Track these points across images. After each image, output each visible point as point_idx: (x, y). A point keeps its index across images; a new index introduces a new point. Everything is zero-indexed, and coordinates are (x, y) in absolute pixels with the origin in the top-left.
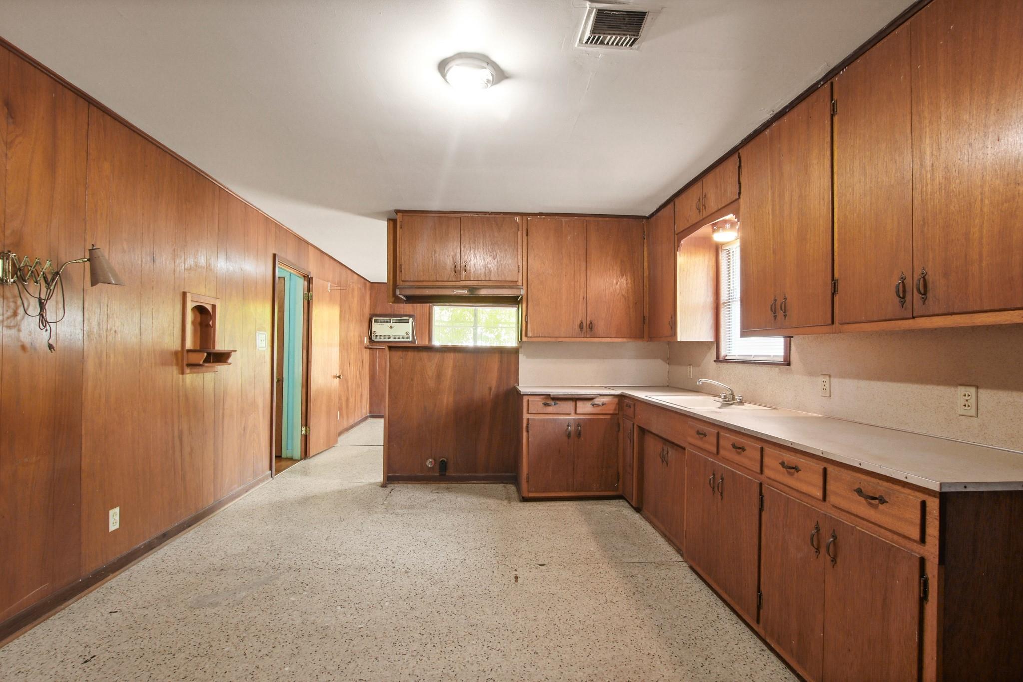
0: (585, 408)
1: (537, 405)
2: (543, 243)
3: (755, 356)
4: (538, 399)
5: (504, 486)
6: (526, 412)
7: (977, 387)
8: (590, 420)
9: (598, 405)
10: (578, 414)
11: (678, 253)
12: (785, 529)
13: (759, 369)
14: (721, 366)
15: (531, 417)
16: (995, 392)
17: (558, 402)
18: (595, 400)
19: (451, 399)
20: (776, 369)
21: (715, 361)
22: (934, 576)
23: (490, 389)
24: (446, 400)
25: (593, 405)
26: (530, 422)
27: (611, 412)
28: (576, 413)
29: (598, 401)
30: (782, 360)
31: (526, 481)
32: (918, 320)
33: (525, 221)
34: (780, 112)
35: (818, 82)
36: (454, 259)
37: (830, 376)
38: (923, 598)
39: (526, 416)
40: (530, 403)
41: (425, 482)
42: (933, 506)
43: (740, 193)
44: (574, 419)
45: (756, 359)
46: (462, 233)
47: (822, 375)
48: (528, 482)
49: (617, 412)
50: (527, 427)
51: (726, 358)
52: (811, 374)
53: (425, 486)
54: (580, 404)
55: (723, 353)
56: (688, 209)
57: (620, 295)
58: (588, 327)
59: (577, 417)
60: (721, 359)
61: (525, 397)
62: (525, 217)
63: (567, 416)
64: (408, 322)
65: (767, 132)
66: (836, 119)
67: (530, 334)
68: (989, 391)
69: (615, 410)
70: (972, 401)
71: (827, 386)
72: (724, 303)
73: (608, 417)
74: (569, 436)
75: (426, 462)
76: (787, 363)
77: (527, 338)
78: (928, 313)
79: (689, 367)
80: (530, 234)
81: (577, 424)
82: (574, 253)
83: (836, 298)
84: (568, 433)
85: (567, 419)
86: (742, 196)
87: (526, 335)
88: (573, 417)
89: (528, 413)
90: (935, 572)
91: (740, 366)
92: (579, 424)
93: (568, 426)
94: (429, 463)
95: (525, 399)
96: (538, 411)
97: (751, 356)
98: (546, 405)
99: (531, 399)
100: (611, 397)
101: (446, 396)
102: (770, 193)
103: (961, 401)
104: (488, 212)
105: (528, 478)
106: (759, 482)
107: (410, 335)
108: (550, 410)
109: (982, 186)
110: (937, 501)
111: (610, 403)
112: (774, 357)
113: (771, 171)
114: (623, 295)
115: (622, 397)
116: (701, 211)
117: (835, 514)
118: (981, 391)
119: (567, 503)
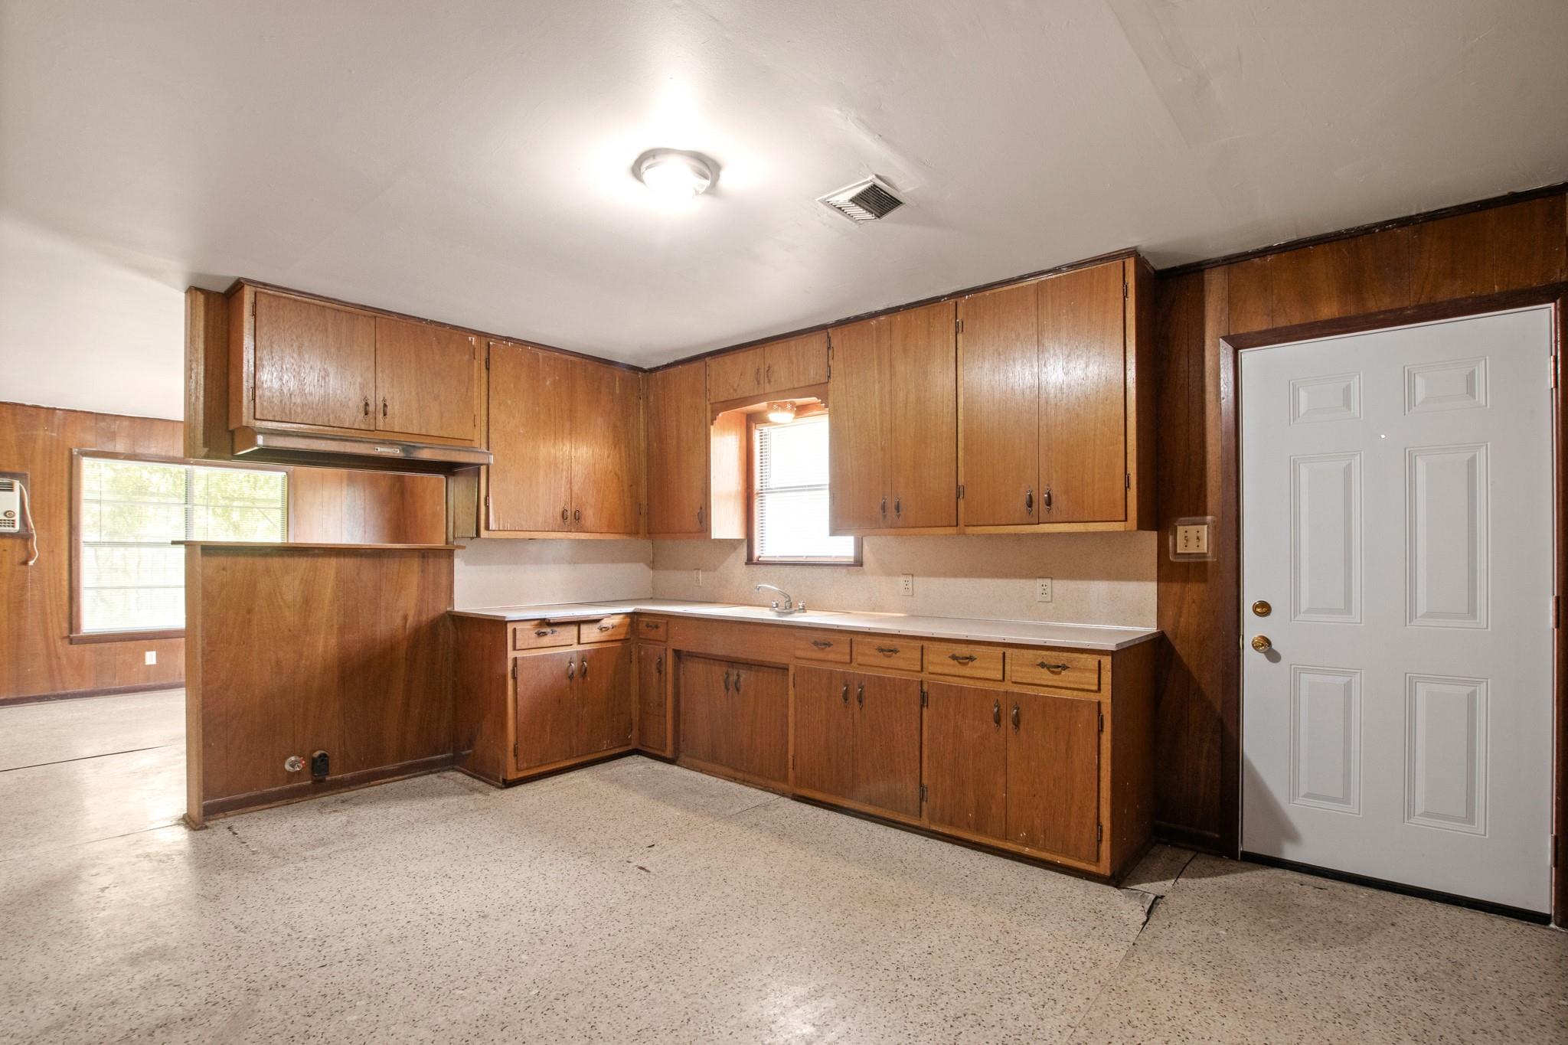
0: (590, 634)
1: (526, 635)
2: (512, 385)
3: (807, 557)
4: (527, 626)
5: (438, 776)
6: (512, 649)
7: (1052, 579)
8: (597, 651)
9: (607, 629)
10: (583, 644)
11: (712, 427)
12: (957, 717)
13: (817, 571)
14: (755, 569)
15: (519, 654)
16: (1065, 581)
17: (555, 629)
18: (603, 621)
19: (333, 641)
20: (844, 571)
21: (746, 564)
22: (1108, 712)
23: (405, 618)
24: (324, 644)
25: (601, 629)
26: (519, 662)
27: (622, 637)
28: (579, 643)
29: (606, 623)
30: (852, 560)
31: (513, 754)
32: (1041, 525)
33: (484, 346)
34: (893, 308)
35: (943, 297)
36: (363, 392)
37: (913, 575)
38: (1100, 730)
39: (511, 654)
40: (518, 633)
41: (284, 802)
42: (1107, 662)
43: (829, 377)
44: (577, 652)
45: (808, 559)
46: (378, 346)
47: (903, 574)
48: (516, 755)
49: (628, 637)
50: (513, 671)
51: (760, 559)
52: (889, 573)
53: (284, 809)
54: (584, 628)
55: (757, 553)
56: (736, 376)
57: (613, 473)
58: (573, 517)
59: (581, 648)
60: (755, 561)
61: (509, 625)
62: (484, 341)
63: (566, 647)
64: (12, 490)
65: (873, 322)
66: (960, 336)
67: (492, 526)
68: (1060, 581)
69: (627, 633)
70: (1049, 590)
71: (910, 586)
72: (758, 493)
73: (618, 644)
74: (571, 677)
75: (284, 764)
76: (859, 562)
77: (487, 532)
78: (1051, 521)
79: (695, 571)
80: (492, 367)
81: (581, 657)
82: (555, 407)
83: (961, 502)
84: (570, 672)
85: (567, 653)
86: (831, 380)
87: (487, 528)
88: (576, 648)
89: (514, 649)
90: (1109, 709)
91: (788, 569)
92: (583, 657)
93: (570, 663)
94: (292, 764)
95: (510, 628)
96: (528, 644)
97: (802, 557)
98: (540, 634)
99: (518, 626)
100: (622, 616)
101: (322, 636)
102: (877, 387)
103: (1039, 590)
104: (426, 320)
105: (515, 749)
106: (920, 680)
107: (17, 518)
108: (546, 641)
109: (1095, 431)
110: (1110, 658)
111: (620, 625)
112: (837, 557)
113: (878, 365)
114: (616, 474)
115: (634, 616)
116: (762, 382)
117: (1016, 689)
118: (1054, 582)
119: (572, 774)
